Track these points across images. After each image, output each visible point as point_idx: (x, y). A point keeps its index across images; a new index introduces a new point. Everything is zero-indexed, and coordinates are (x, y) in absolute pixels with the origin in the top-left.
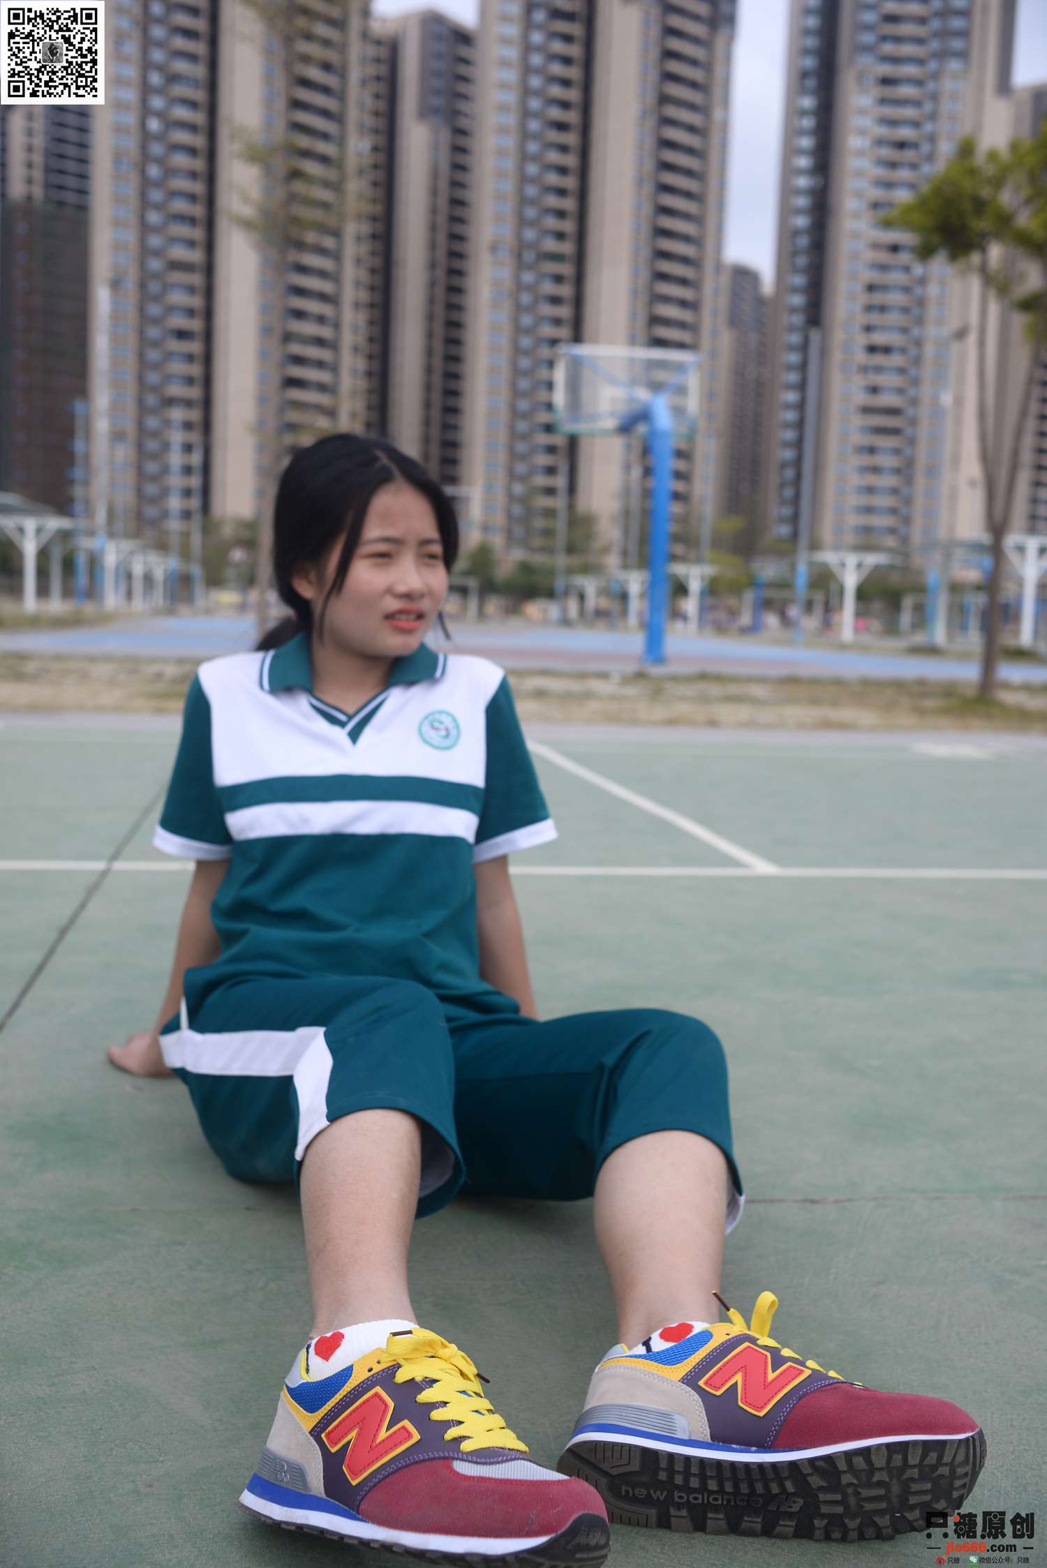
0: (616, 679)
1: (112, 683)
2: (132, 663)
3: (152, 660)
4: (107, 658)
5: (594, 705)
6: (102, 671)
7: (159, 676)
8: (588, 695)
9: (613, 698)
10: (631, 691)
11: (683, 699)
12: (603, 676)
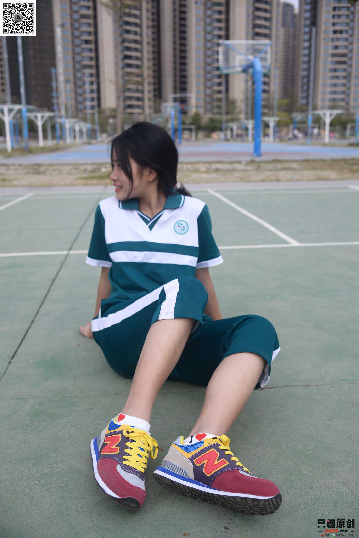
0: (244, 163)
1: (70, 174)
2: (76, 165)
3: (83, 164)
4: (68, 165)
5: (236, 174)
6: (66, 169)
7: (85, 170)
8: (234, 170)
9: (243, 170)
10: (249, 168)
11: (268, 170)
12: (240, 162)
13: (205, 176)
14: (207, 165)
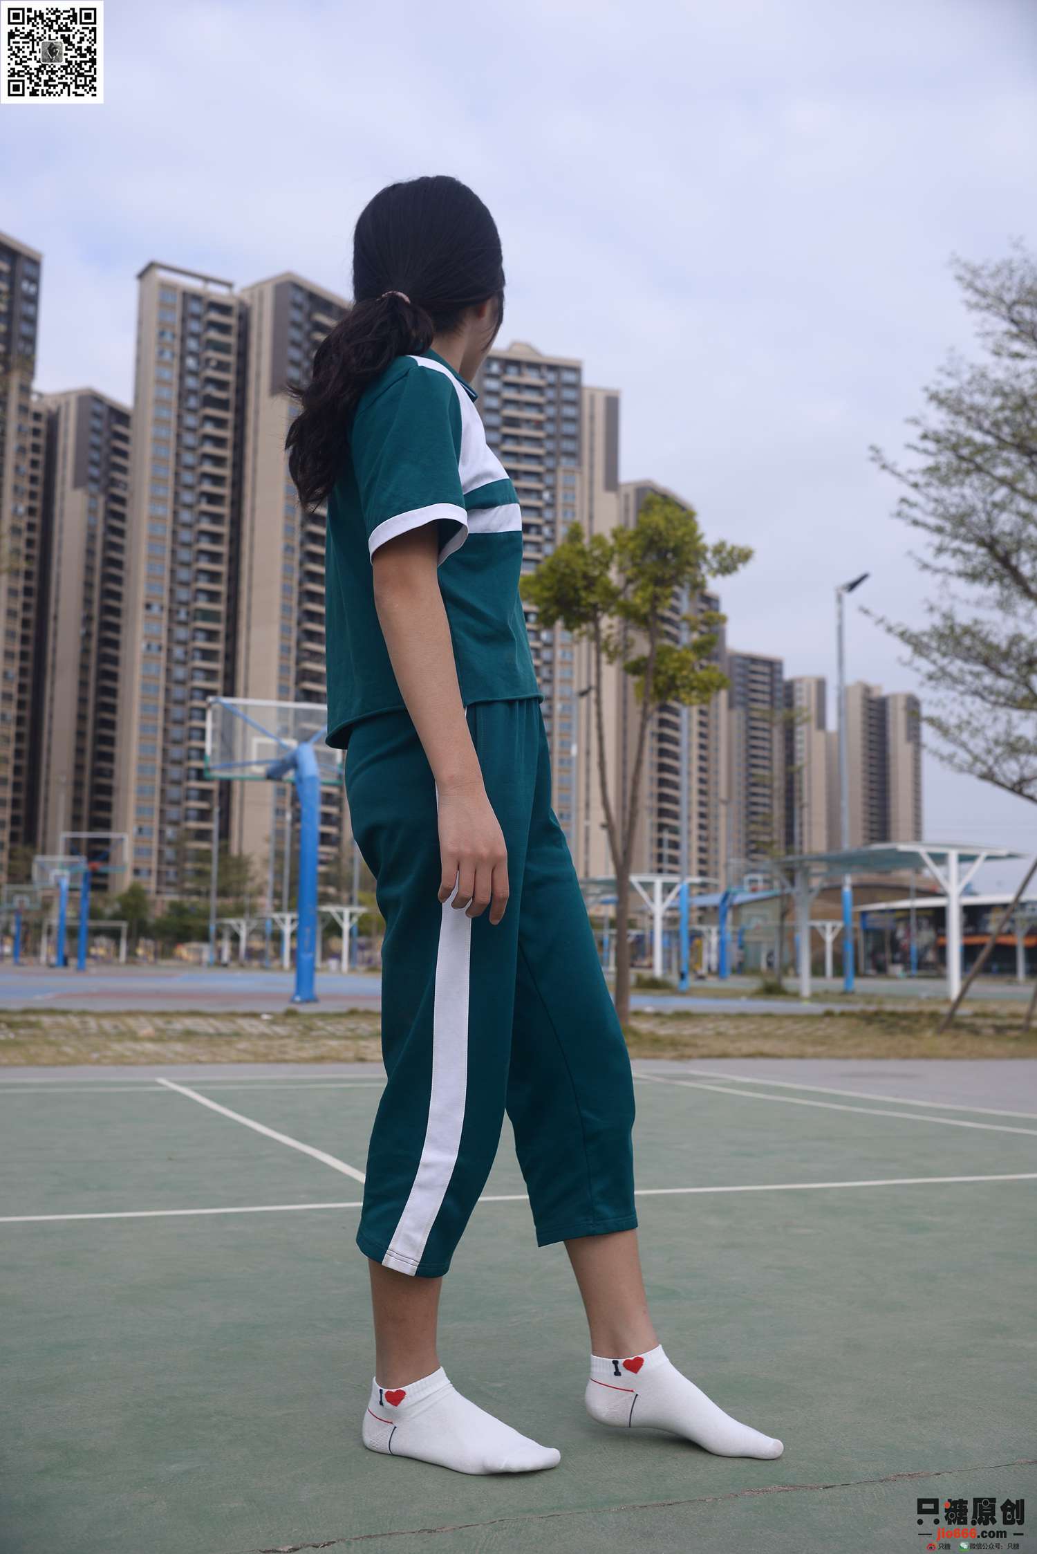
0: (266, 1018)
5: (242, 1045)
8: (237, 1034)
9: (263, 1036)
10: (279, 1030)
11: (333, 1036)
12: (255, 1015)
13: (150, 1047)
14: (159, 1022)
